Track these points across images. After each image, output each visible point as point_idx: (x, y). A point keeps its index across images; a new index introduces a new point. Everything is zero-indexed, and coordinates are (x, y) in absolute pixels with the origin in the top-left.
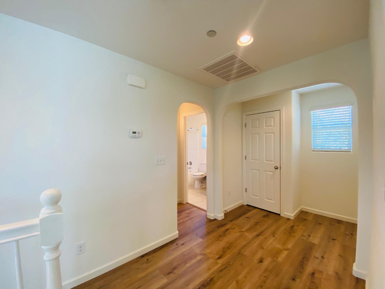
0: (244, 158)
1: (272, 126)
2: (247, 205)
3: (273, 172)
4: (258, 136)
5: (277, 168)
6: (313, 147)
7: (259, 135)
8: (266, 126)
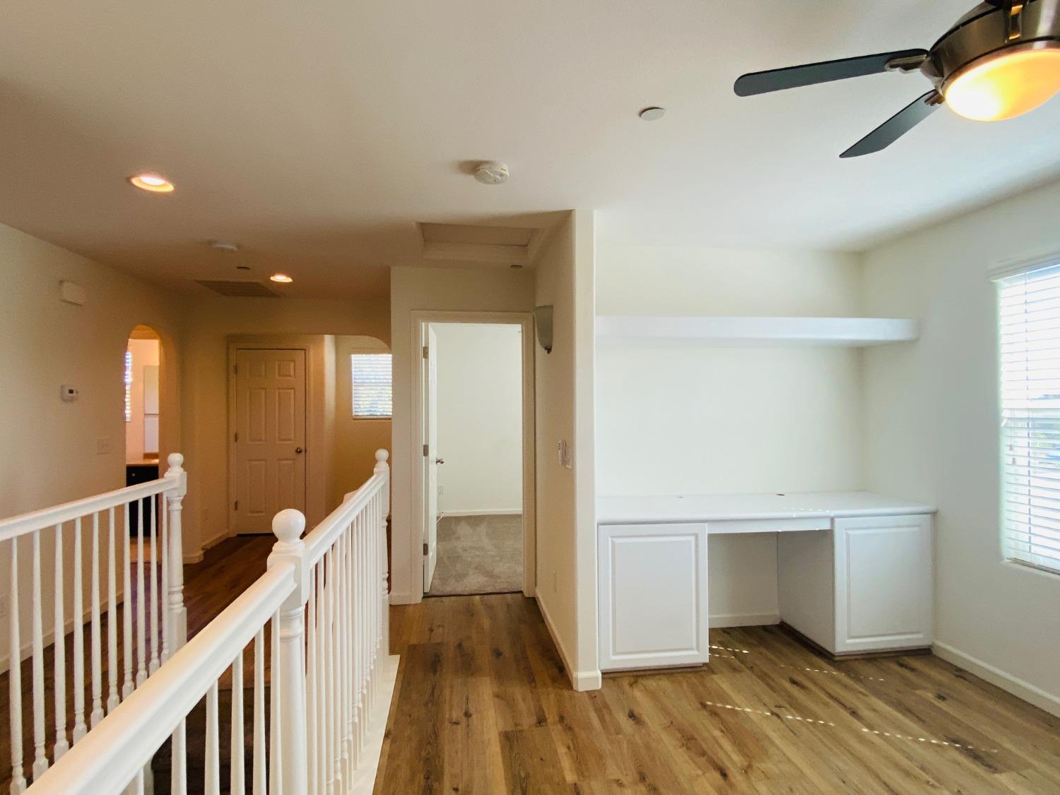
0: (232, 438)
1: (290, 376)
2: (239, 535)
3: (293, 460)
4: (263, 392)
5: (300, 452)
6: (354, 414)
7: (266, 392)
8: (280, 375)
